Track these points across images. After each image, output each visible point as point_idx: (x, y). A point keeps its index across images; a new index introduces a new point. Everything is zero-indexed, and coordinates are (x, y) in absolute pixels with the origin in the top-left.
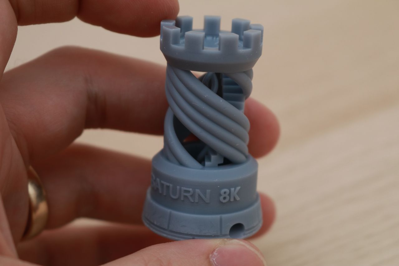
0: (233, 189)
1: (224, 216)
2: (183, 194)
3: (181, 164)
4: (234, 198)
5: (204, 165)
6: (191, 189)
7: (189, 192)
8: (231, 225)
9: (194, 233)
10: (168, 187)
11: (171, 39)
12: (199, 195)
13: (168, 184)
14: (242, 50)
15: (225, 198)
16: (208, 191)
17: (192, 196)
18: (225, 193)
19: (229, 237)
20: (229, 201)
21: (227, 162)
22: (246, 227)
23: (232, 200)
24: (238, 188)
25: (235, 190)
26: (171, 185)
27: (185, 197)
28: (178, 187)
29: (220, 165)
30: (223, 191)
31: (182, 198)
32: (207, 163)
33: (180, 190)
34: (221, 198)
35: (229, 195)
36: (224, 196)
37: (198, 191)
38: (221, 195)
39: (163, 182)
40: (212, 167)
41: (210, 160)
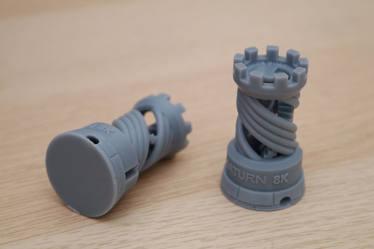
0: (282, 176)
1: (276, 193)
2: (247, 178)
3: (247, 156)
4: (284, 181)
5: (263, 157)
6: (253, 175)
7: (251, 177)
8: (281, 199)
9: (255, 204)
10: (237, 172)
11: (240, 75)
12: (259, 180)
13: (237, 169)
14: (291, 85)
15: (277, 181)
16: (265, 177)
17: (254, 179)
18: (277, 178)
19: (279, 206)
20: (280, 183)
21: (279, 155)
22: (292, 199)
23: (282, 182)
24: (287, 174)
25: (284, 176)
26: (239, 171)
27: (249, 179)
28: (244, 173)
29: (274, 157)
30: (275, 177)
31: (247, 180)
32: (265, 156)
33: (246, 175)
34: (274, 182)
35: (280, 179)
36: (276, 180)
37: (258, 177)
38: (274, 179)
39: (234, 167)
40: (269, 159)
41: (267, 153)
